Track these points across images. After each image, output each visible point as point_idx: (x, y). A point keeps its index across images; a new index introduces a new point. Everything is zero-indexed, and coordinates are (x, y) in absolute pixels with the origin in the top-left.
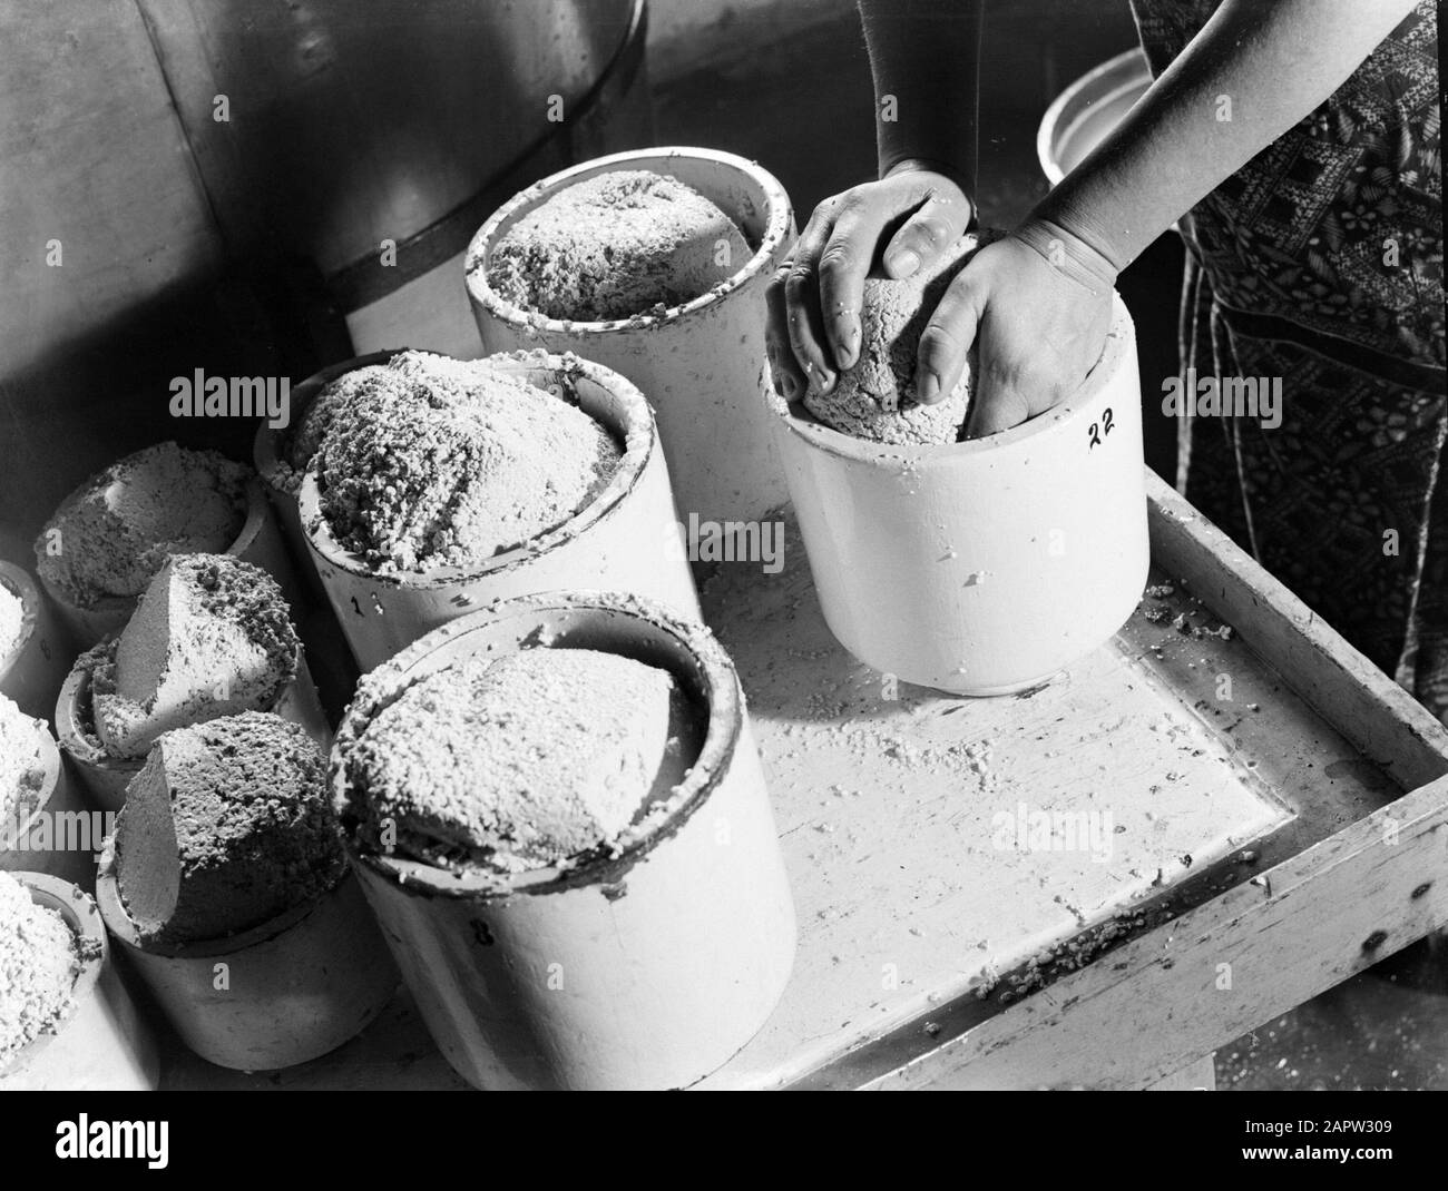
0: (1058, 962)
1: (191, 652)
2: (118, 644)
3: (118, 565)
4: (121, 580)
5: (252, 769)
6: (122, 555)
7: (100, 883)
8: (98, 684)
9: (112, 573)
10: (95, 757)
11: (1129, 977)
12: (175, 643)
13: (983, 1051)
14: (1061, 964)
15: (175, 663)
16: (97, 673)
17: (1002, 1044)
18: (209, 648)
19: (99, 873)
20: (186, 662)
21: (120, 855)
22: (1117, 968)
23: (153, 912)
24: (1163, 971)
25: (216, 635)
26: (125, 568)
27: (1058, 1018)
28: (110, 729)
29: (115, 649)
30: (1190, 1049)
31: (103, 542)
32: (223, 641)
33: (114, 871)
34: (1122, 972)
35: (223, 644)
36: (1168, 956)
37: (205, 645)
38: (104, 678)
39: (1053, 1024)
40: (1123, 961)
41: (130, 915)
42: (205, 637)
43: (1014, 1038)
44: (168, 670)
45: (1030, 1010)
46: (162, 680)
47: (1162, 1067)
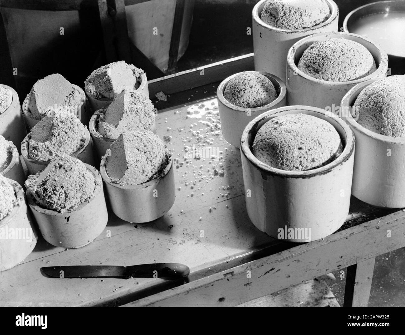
0: (346, 225)
1: (129, 113)
2: (106, 110)
3: (108, 90)
4: (108, 94)
5: (146, 144)
6: (109, 87)
7: (101, 168)
8: (101, 119)
9: (106, 92)
10: (100, 137)
11: (368, 229)
12: (125, 111)
13: (328, 243)
14: (347, 226)
15: (125, 115)
16: (101, 116)
17: (333, 241)
18: (134, 113)
19: (101, 165)
20: (128, 115)
21: (107, 162)
22: (365, 227)
23: (116, 176)
24: (376, 229)
25: (136, 110)
26: (109, 91)
27: (348, 237)
28: (105, 130)
29: (105, 111)
30: (377, 253)
31: (105, 83)
32: (137, 112)
33: (105, 165)
34: (366, 228)
35: (137, 113)
36: (379, 226)
37: (133, 112)
38: (103, 118)
39: (347, 239)
40: (367, 225)
41: (109, 176)
42: (133, 110)
43: (336, 240)
44: (123, 117)
45: (341, 234)
46: (121, 119)
47: (369, 256)
